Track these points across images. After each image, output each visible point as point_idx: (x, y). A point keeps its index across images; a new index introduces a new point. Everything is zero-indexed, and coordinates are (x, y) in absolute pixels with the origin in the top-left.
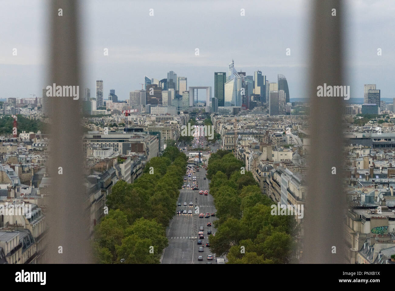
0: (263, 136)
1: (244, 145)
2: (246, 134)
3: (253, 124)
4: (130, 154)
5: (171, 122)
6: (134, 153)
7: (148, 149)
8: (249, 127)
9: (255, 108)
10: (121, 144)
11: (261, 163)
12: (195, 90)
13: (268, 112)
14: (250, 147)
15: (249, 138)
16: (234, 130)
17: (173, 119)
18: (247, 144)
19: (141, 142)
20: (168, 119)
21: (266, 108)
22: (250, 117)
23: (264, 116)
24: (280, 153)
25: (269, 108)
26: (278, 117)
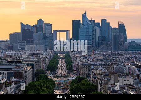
0: (109, 66)
1: (96, 73)
2: (96, 65)
3: (101, 58)
4: (13, 79)
5: (41, 56)
6: (15, 79)
7: (26, 76)
8: (98, 60)
9: (102, 46)
10: (6, 73)
11: (110, 86)
12: (58, 33)
13: (111, 49)
14: (100, 74)
15: (100, 68)
16: (87, 62)
17: (42, 54)
18: (98, 72)
19: (21, 71)
20: (38, 54)
21: (110, 46)
22: (99, 52)
23: (109, 52)
24: (124, 79)
25: (112, 46)
26: (119, 52)
